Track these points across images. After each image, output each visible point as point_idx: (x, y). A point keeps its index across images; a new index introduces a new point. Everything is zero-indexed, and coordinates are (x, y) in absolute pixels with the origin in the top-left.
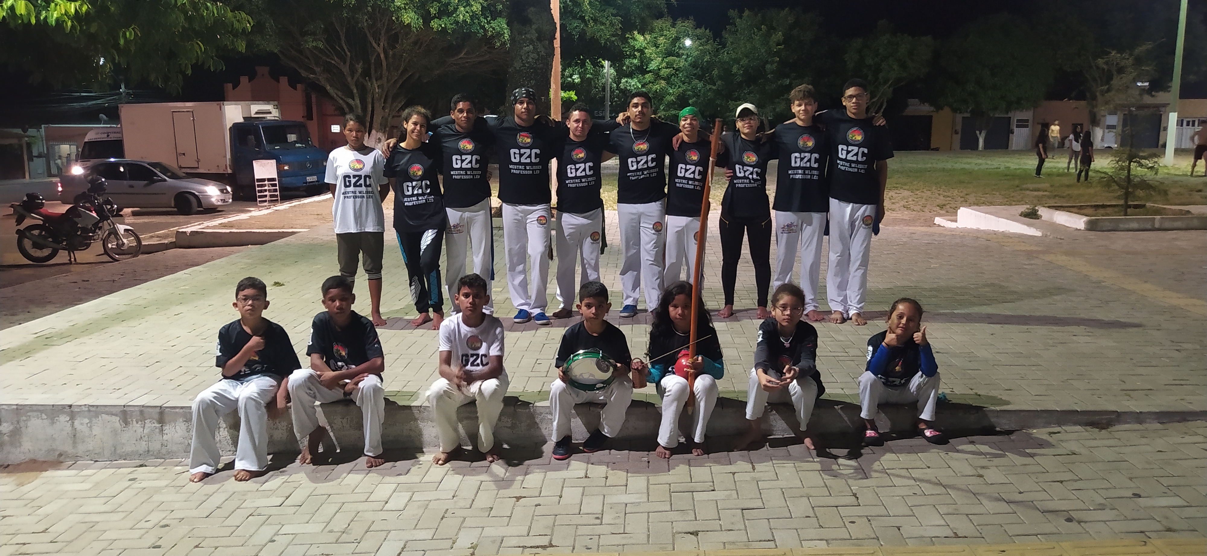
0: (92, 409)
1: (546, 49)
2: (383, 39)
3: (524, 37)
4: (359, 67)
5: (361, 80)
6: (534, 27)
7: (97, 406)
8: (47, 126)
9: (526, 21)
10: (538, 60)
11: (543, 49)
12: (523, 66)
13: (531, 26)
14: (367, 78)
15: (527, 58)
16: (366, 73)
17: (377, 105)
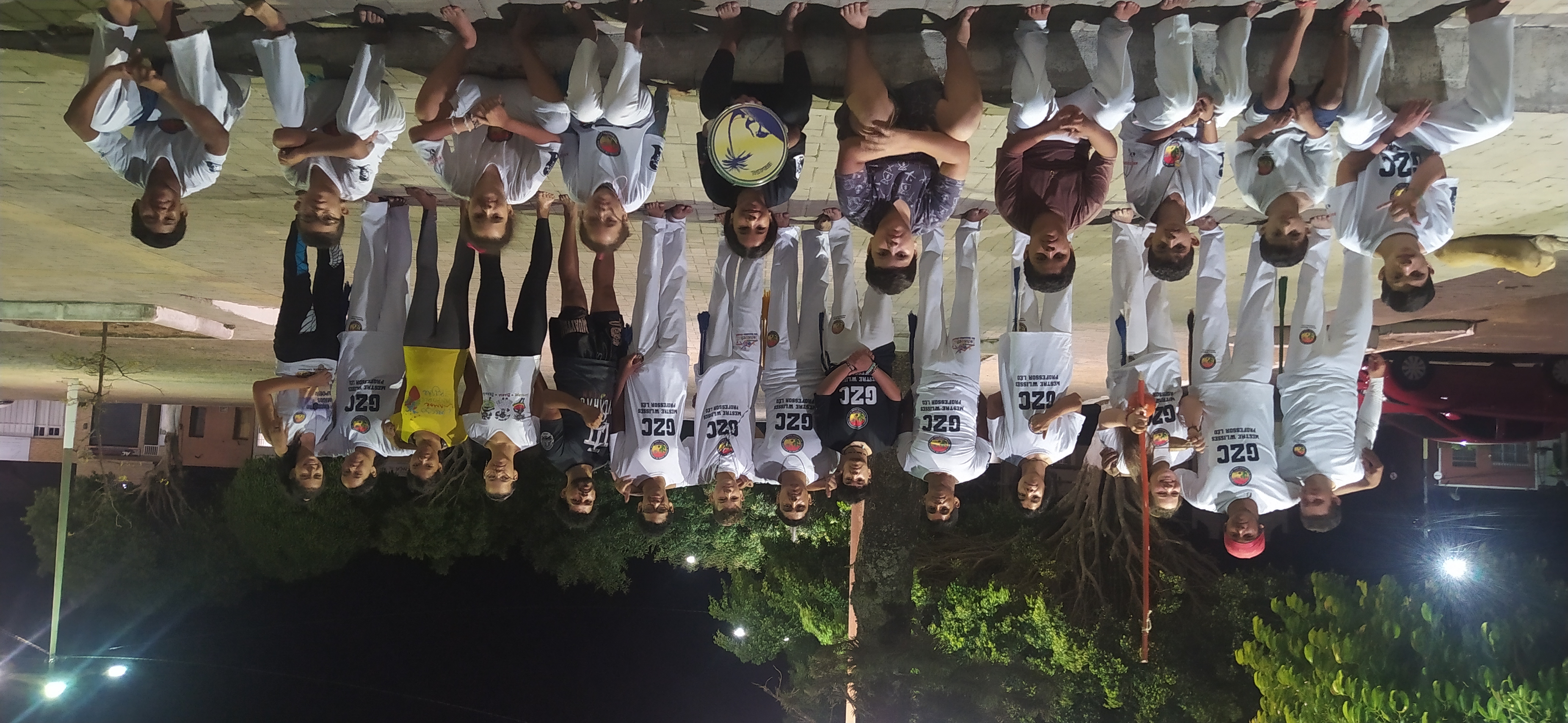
0: (1545, 107)
1: (865, 572)
2: (1080, 587)
3: (894, 588)
4: (1114, 551)
5: (1113, 535)
6: (879, 601)
7: (1536, 110)
8: (1531, 489)
9: (889, 607)
10: (876, 559)
11: (870, 570)
12: (897, 550)
13: (884, 602)
14: (1105, 535)
15: (891, 561)
16: (1106, 543)
17: (1095, 502)
